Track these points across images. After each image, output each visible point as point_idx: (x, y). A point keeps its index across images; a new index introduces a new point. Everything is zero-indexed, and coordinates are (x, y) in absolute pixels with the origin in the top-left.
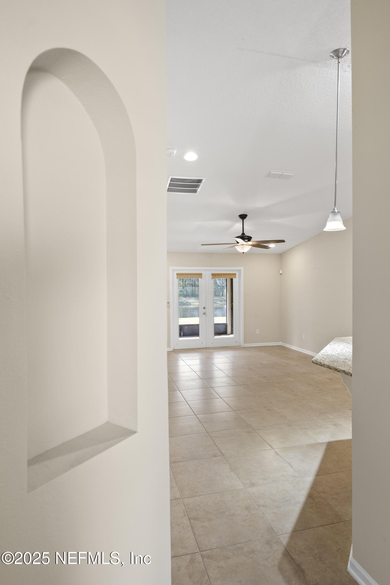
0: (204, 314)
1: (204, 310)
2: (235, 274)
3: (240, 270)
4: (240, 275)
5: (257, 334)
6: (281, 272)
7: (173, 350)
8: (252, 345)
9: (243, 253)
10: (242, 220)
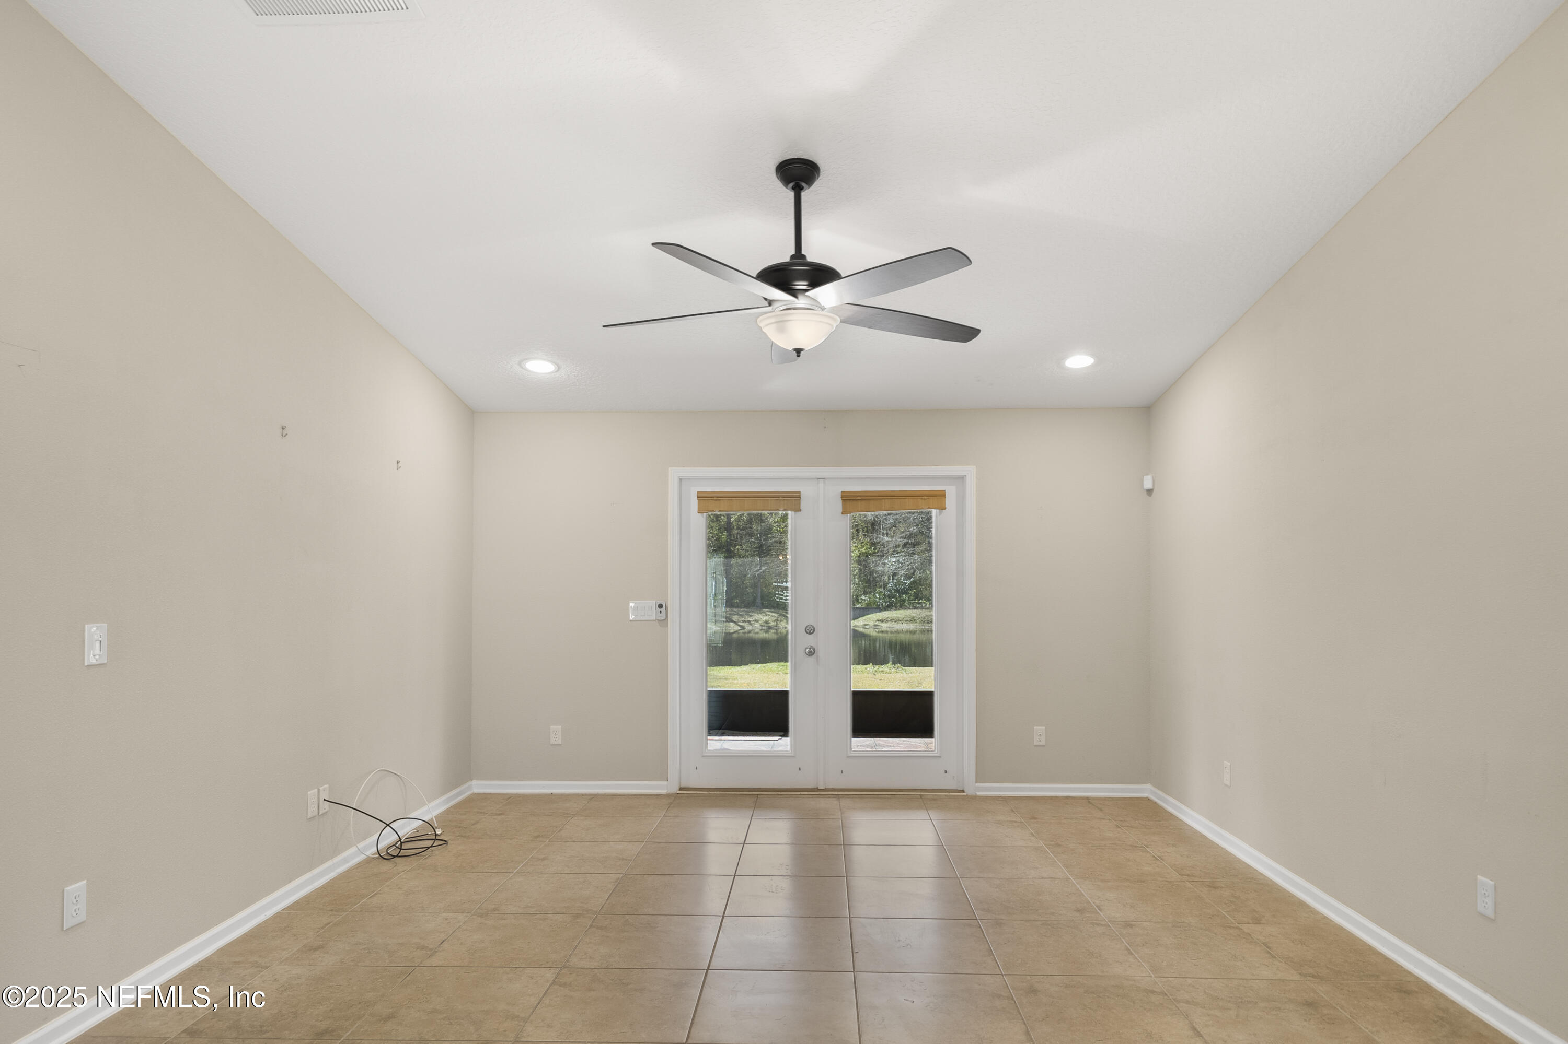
0: (811, 652)
1: (810, 640)
2: (941, 495)
3: (962, 479)
4: (961, 498)
5: (1036, 743)
6: (1148, 484)
7: (681, 789)
8: (1000, 789)
9: (798, 351)
10: (791, 194)
